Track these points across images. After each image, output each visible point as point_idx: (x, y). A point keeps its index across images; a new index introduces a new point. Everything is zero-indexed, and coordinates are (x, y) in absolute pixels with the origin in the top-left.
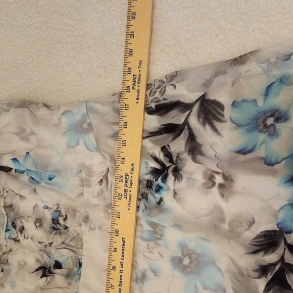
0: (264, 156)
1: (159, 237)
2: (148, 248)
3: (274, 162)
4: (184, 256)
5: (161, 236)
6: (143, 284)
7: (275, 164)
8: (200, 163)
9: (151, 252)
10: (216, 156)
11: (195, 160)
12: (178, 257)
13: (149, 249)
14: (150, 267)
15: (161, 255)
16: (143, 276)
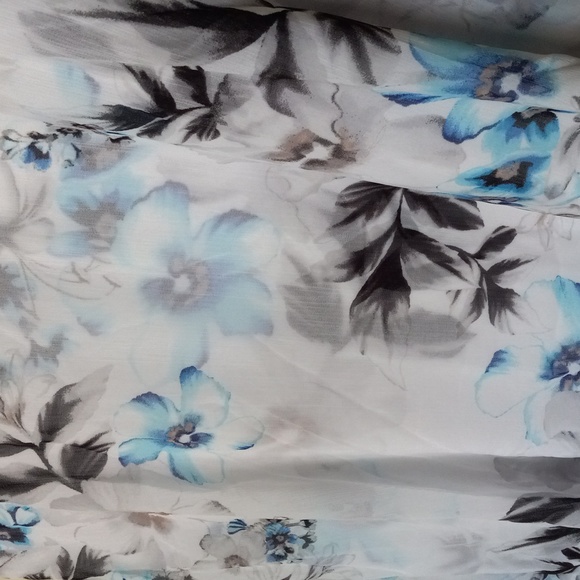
0: (445, 116)
1: (103, 244)
2: (74, 271)
3: (463, 134)
4: (176, 275)
5: (111, 241)
6: (55, 361)
7: (463, 140)
8: (289, 113)
9: (82, 280)
10: (333, 97)
11: (273, 102)
12: (157, 280)
13: (78, 274)
14: (79, 319)
15: (111, 283)
16: (53, 342)
